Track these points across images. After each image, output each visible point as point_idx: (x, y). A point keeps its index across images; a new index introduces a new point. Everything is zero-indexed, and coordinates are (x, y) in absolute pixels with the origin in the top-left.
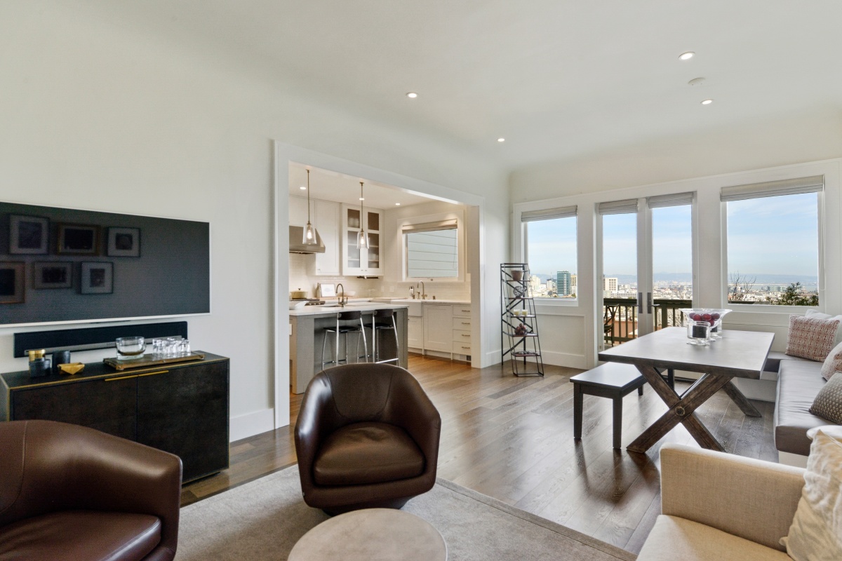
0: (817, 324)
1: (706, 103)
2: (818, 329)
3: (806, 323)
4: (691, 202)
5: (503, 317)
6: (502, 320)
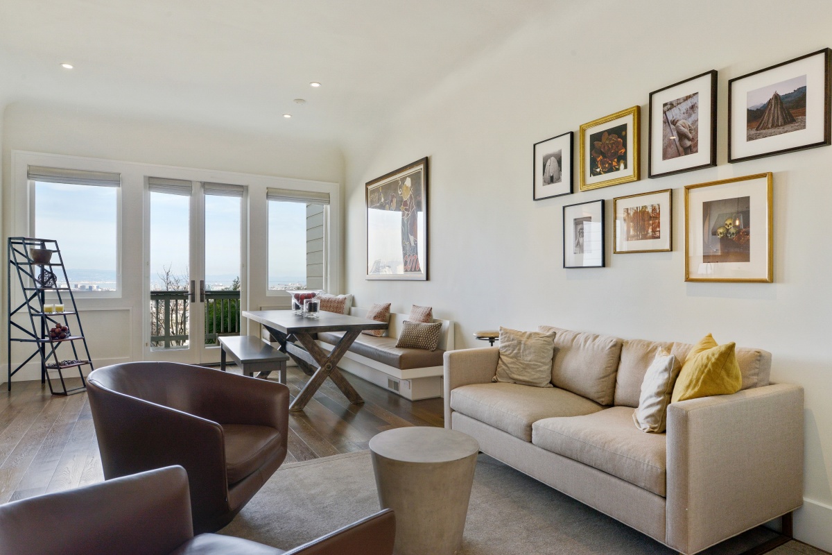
0: (335, 301)
1: (286, 116)
2: (336, 305)
3: (328, 301)
4: (242, 195)
5: (12, 317)
6: (11, 322)
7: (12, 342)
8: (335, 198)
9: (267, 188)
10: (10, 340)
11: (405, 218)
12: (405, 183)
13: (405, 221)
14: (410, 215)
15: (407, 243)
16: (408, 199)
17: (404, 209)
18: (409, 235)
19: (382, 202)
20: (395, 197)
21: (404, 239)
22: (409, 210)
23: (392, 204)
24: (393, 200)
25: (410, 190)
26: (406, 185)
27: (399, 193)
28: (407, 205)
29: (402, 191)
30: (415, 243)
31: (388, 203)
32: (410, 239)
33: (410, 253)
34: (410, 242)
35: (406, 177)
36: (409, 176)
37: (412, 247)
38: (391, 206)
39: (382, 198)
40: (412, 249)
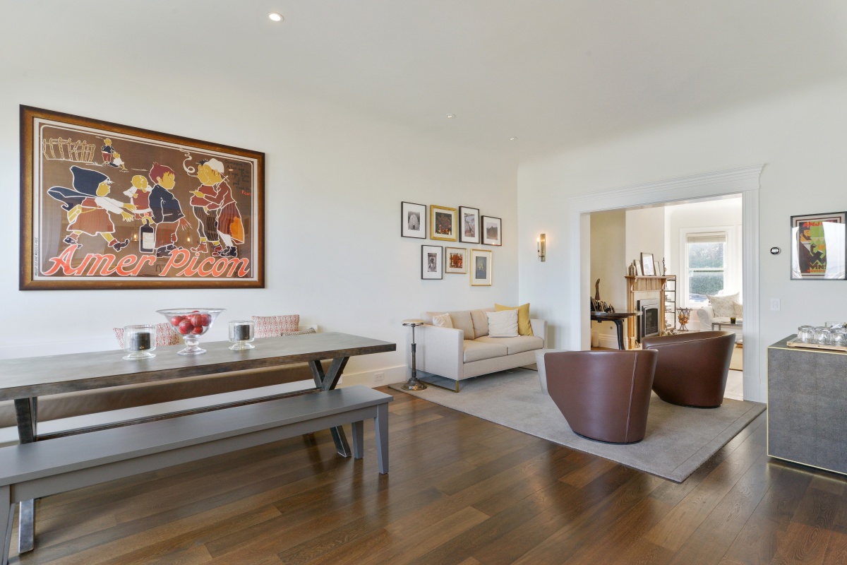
11: (206, 209)
12: (205, 163)
13: (206, 213)
14: (220, 207)
15: (213, 242)
16: (215, 186)
17: (203, 196)
18: (219, 233)
19: (114, 165)
20: (171, 172)
21: (202, 235)
22: (218, 200)
23: (158, 178)
24: (166, 175)
25: (222, 177)
26: (208, 167)
27: (187, 170)
28: (215, 194)
29: (197, 170)
30: (234, 244)
31: (145, 174)
32: (220, 237)
33: (222, 255)
34: (221, 241)
35: (211, 157)
36: (219, 159)
37: (228, 247)
38: (157, 182)
39: (113, 158)
40: (228, 250)
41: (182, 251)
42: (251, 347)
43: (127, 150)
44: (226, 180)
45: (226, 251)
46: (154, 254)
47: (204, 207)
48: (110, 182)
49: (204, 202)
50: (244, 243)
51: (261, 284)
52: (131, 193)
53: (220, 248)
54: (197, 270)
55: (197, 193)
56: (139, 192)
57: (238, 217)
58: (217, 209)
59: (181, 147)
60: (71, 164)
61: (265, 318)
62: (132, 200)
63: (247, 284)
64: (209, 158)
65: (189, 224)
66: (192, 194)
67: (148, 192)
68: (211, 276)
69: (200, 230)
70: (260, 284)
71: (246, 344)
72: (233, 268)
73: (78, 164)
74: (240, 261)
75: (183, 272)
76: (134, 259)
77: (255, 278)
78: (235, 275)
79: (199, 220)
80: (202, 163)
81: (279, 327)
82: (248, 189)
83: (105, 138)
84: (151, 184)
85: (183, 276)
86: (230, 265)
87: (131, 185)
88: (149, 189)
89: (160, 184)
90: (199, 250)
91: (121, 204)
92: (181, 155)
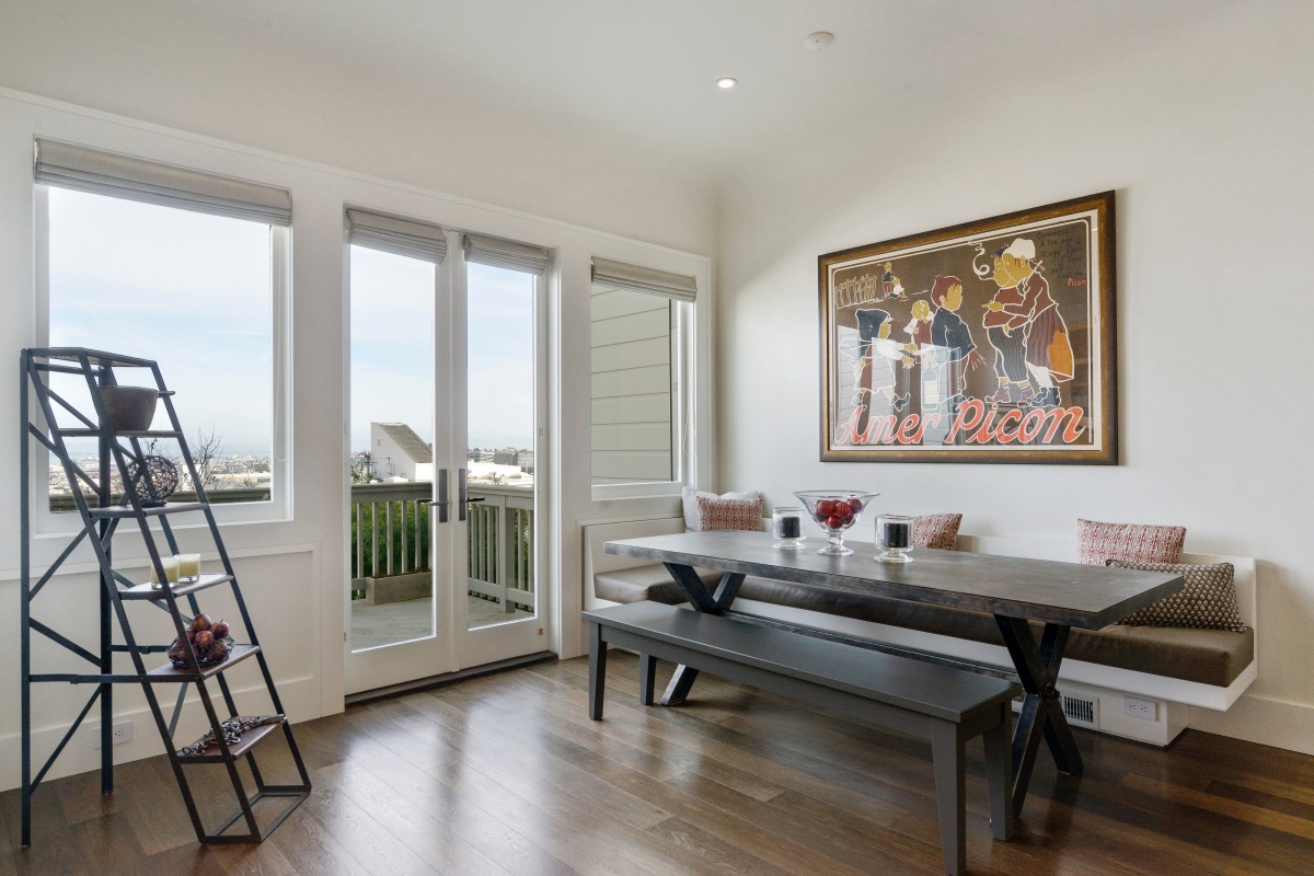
0: (742, 507)
1: (723, 85)
5: (32, 603)
6: (28, 623)
7: (33, 685)
8: (704, 288)
9: (592, 258)
10: (28, 678)
11: (1006, 328)
12: (1006, 252)
13: (1007, 335)
14: (1029, 320)
15: (1018, 383)
16: (1021, 286)
17: (1002, 308)
18: (1029, 366)
19: (896, 296)
20: (958, 283)
21: (1002, 374)
22: (1025, 310)
23: (942, 298)
24: (950, 289)
25: (1033, 266)
26: (1010, 256)
27: (978, 272)
28: (1019, 299)
29: (992, 268)
30: (1055, 383)
31: (926, 297)
32: (1030, 374)
33: (1034, 404)
34: (1033, 380)
35: (1013, 238)
36: (1026, 237)
37: (1044, 389)
38: (940, 304)
39: (893, 286)
40: (1044, 395)
41: (972, 404)
42: (907, 560)
43: (906, 269)
44: (1039, 270)
45: (1039, 397)
46: (938, 411)
47: (1003, 326)
48: (891, 319)
49: (1002, 318)
50: (1073, 377)
51: (1113, 455)
52: (911, 328)
53: (1030, 393)
54: (995, 433)
55: (993, 306)
56: (920, 324)
57: (1062, 330)
58: (1024, 324)
59: (969, 240)
60: (854, 308)
61: (1099, 524)
62: (912, 337)
63: (1079, 457)
64: (1010, 240)
65: (982, 358)
66: (987, 309)
67: (930, 322)
68: (1016, 442)
69: (999, 366)
70: (1106, 456)
71: (901, 555)
72: (1052, 430)
73: (862, 306)
74: (1066, 413)
75: (975, 436)
76: (914, 418)
77: (1098, 444)
78: (1058, 439)
79: (997, 349)
80: (1000, 253)
81: (1108, 546)
82: (1081, 274)
83: (885, 263)
84: (933, 308)
85: (975, 443)
86: (1049, 421)
87: (912, 317)
88: (931, 317)
89: (943, 306)
90: (996, 399)
91: (901, 346)
92: (969, 251)
